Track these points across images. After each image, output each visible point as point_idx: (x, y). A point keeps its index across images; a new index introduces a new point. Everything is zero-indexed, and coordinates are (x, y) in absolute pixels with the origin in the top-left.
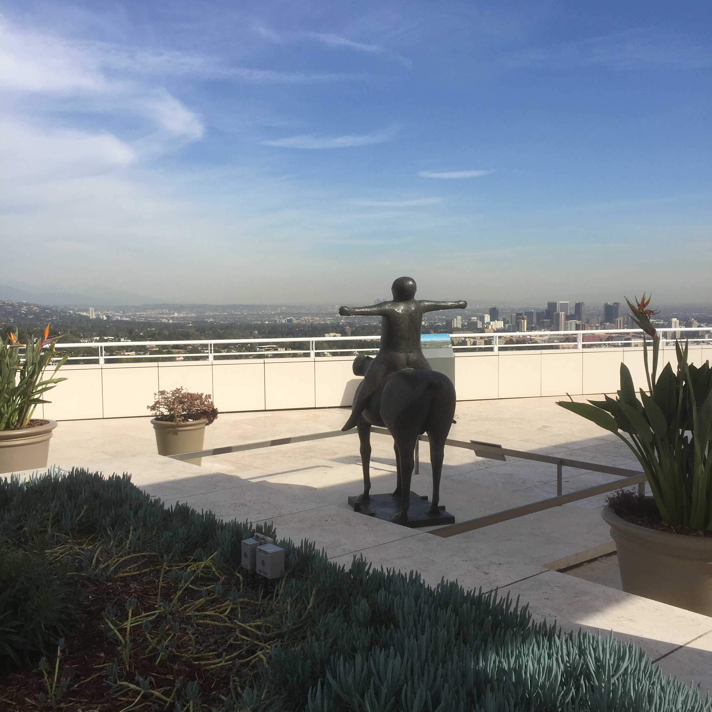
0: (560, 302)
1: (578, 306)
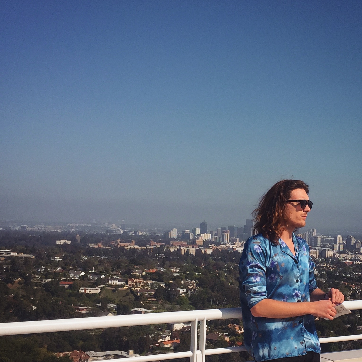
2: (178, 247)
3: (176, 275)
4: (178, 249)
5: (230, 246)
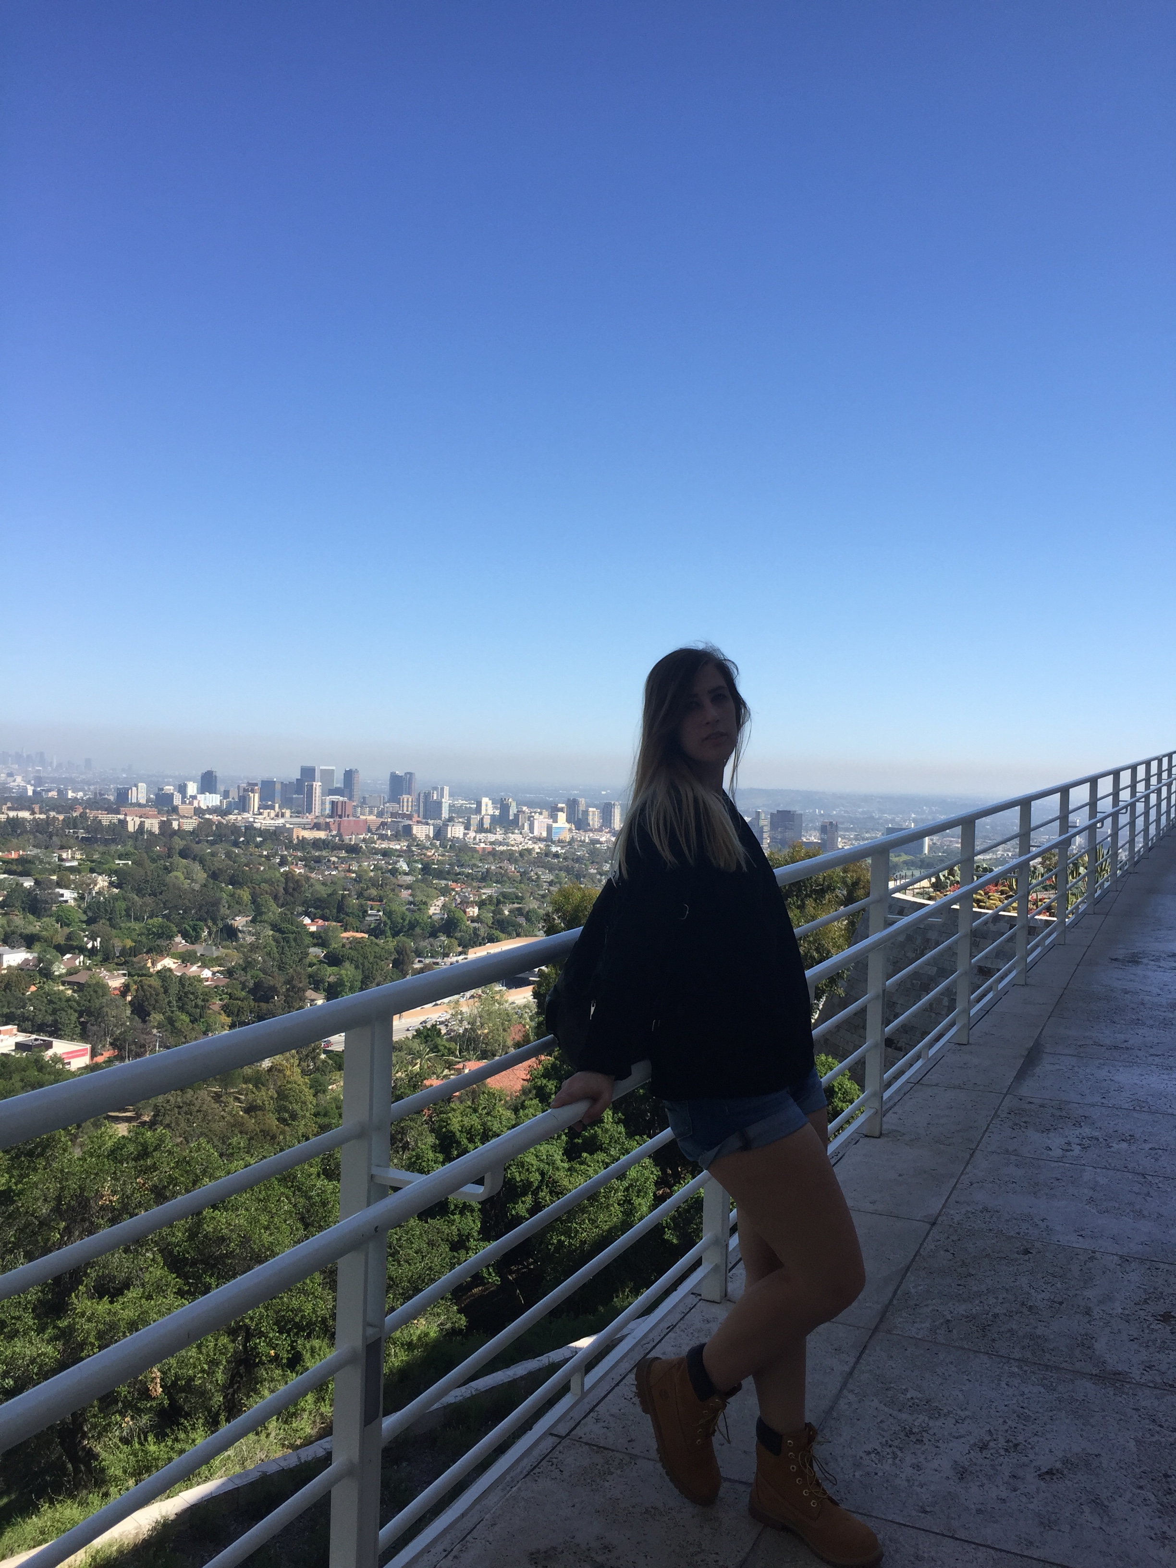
0: (322, 768)
1: (349, 775)
2: (121, 817)
3: (68, 864)
4: (119, 820)
5: (248, 818)
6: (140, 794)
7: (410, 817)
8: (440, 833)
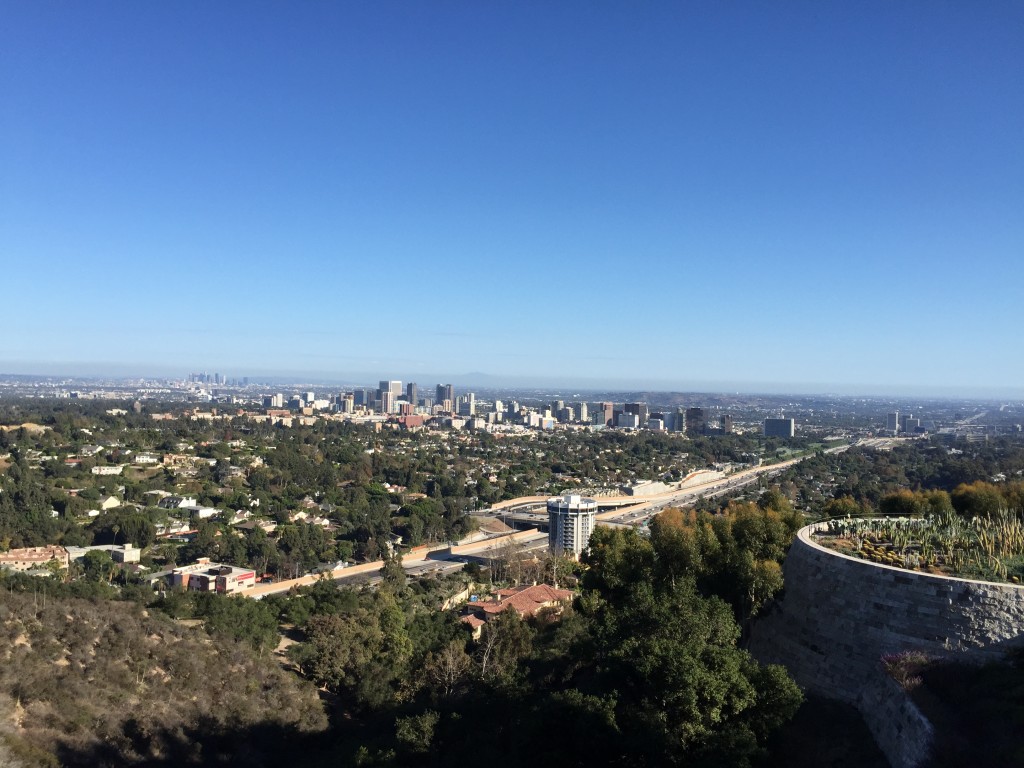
0: (393, 382)
1: (410, 386)
4: (267, 419)
5: (347, 416)
6: (278, 400)
7: (450, 414)
8: (469, 425)
